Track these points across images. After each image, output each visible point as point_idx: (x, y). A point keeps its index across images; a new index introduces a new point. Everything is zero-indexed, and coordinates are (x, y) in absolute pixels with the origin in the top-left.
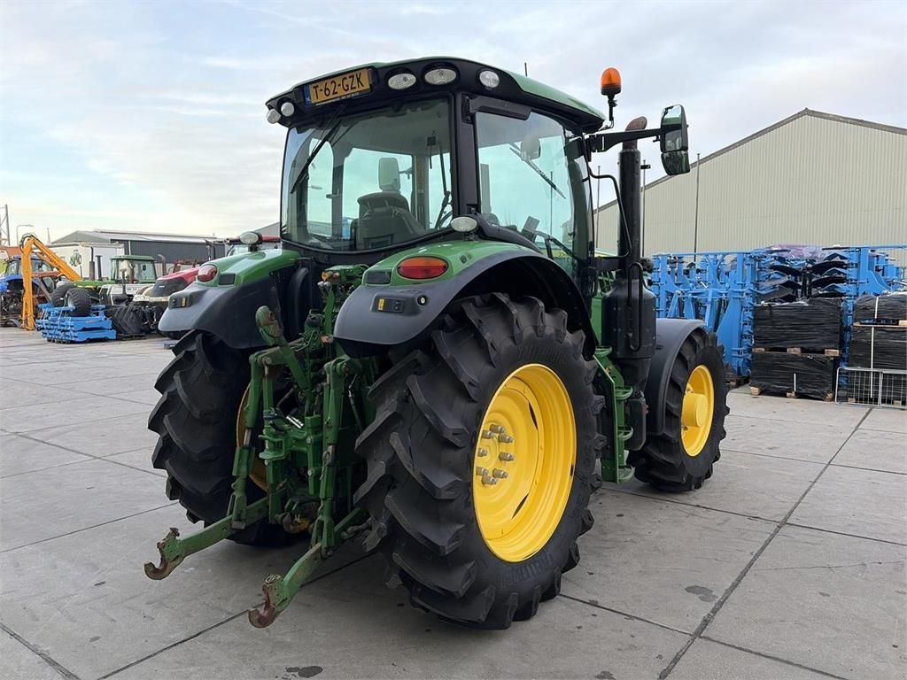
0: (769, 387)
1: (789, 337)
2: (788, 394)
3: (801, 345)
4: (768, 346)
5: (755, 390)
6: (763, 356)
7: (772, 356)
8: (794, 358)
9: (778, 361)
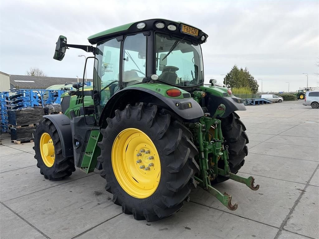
0: (25, 140)
1: (29, 121)
2: (31, 141)
3: (34, 123)
4: (22, 125)
5: (19, 142)
6: (21, 129)
7: (24, 128)
8: (32, 128)
9: (27, 130)
